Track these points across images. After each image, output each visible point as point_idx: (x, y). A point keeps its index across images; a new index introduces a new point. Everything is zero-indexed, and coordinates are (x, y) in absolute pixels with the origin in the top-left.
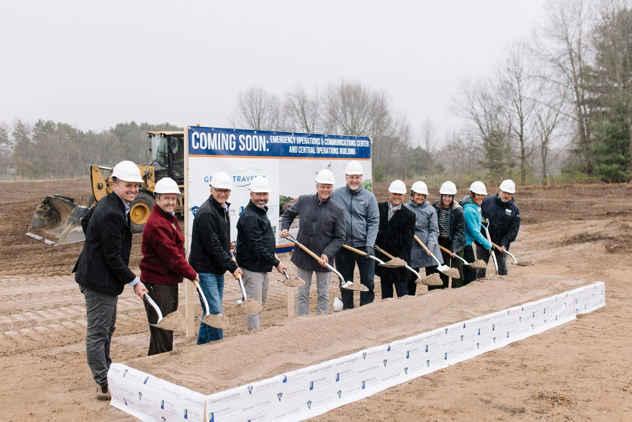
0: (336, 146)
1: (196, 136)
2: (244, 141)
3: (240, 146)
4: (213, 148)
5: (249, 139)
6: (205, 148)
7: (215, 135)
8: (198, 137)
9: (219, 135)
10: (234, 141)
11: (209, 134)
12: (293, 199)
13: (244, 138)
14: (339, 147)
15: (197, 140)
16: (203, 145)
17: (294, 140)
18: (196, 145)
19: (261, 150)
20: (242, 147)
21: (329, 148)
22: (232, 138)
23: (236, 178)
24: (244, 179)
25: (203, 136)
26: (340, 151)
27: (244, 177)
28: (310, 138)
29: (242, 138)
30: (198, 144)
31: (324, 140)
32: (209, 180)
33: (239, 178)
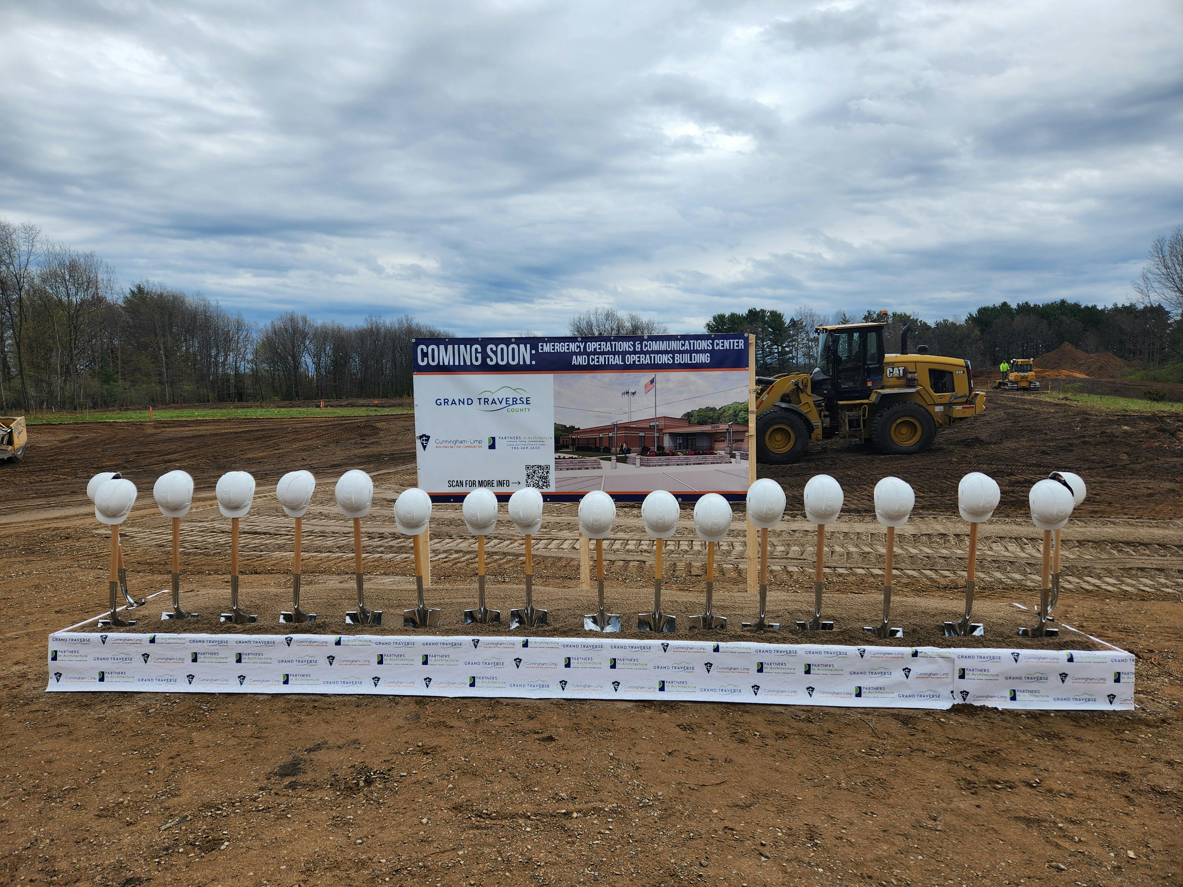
0: (666, 352)
1: (422, 350)
2: (495, 353)
3: (488, 360)
4: (446, 363)
5: (502, 349)
6: (435, 363)
7: (450, 347)
8: (425, 351)
9: (456, 346)
10: (479, 353)
11: (442, 347)
12: (579, 429)
13: (494, 349)
14: (673, 352)
15: (425, 355)
16: (433, 360)
17: (582, 347)
18: (423, 361)
19: (521, 363)
20: (492, 360)
21: (652, 355)
22: (476, 349)
23: (482, 401)
24: (494, 402)
25: (433, 350)
26: (676, 359)
27: (494, 400)
28: (613, 343)
29: (491, 349)
30: (426, 359)
31: (641, 344)
32: (443, 403)
33: (486, 400)
